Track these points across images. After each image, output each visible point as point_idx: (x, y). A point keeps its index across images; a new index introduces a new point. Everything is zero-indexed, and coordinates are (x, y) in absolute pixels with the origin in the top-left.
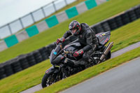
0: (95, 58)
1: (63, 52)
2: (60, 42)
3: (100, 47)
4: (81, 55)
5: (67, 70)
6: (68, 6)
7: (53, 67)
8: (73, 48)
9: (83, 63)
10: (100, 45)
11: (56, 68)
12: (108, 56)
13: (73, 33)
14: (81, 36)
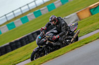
0: (67, 41)
1: (45, 36)
2: (43, 30)
3: (71, 33)
4: (58, 39)
5: (48, 49)
6: (8, 21)
7: (38, 47)
8: (52, 34)
9: (59, 44)
10: (71, 31)
11: (40, 48)
12: (76, 39)
13: (52, 23)
14: (58, 26)
